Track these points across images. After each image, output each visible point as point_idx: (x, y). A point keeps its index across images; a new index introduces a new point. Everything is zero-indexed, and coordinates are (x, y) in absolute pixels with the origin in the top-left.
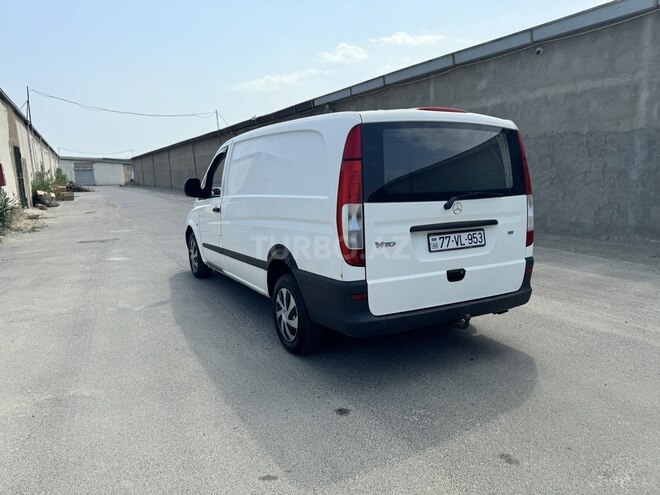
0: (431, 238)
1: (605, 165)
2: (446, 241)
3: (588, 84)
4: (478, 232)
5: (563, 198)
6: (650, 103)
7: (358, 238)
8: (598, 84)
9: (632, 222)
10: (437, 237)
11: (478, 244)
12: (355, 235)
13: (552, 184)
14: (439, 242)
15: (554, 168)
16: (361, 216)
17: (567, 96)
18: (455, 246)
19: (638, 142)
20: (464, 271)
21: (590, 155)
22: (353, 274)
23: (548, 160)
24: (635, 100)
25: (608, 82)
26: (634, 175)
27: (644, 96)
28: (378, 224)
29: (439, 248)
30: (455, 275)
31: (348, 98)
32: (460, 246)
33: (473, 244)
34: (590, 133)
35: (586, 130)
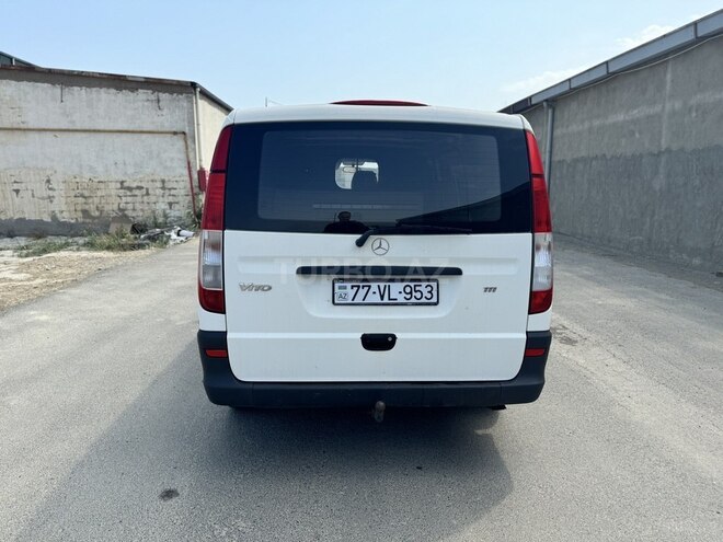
0: (337, 285)
2: (362, 292)
4: (424, 284)
7: (216, 275)
10: (349, 285)
11: (424, 300)
12: (211, 272)
14: (351, 293)
16: (218, 247)
18: (380, 301)
20: (394, 337)
22: (212, 322)
28: (244, 259)
29: (350, 301)
30: (378, 342)
31: (566, 93)
32: (386, 300)
33: (413, 300)
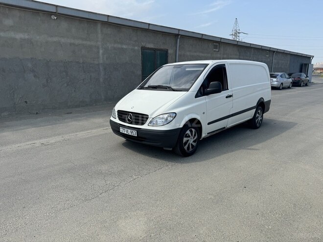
1: (91, 76)
3: (80, 42)
5: (75, 91)
6: (103, 54)
8: (84, 42)
9: (103, 97)
13: (68, 85)
15: (68, 77)
17: (71, 44)
19: (101, 68)
21: (84, 72)
23: (64, 73)
24: (98, 52)
25: (88, 43)
26: (101, 80)
27: (101, 52)
34: (83, 63)
35: (81, 61)
